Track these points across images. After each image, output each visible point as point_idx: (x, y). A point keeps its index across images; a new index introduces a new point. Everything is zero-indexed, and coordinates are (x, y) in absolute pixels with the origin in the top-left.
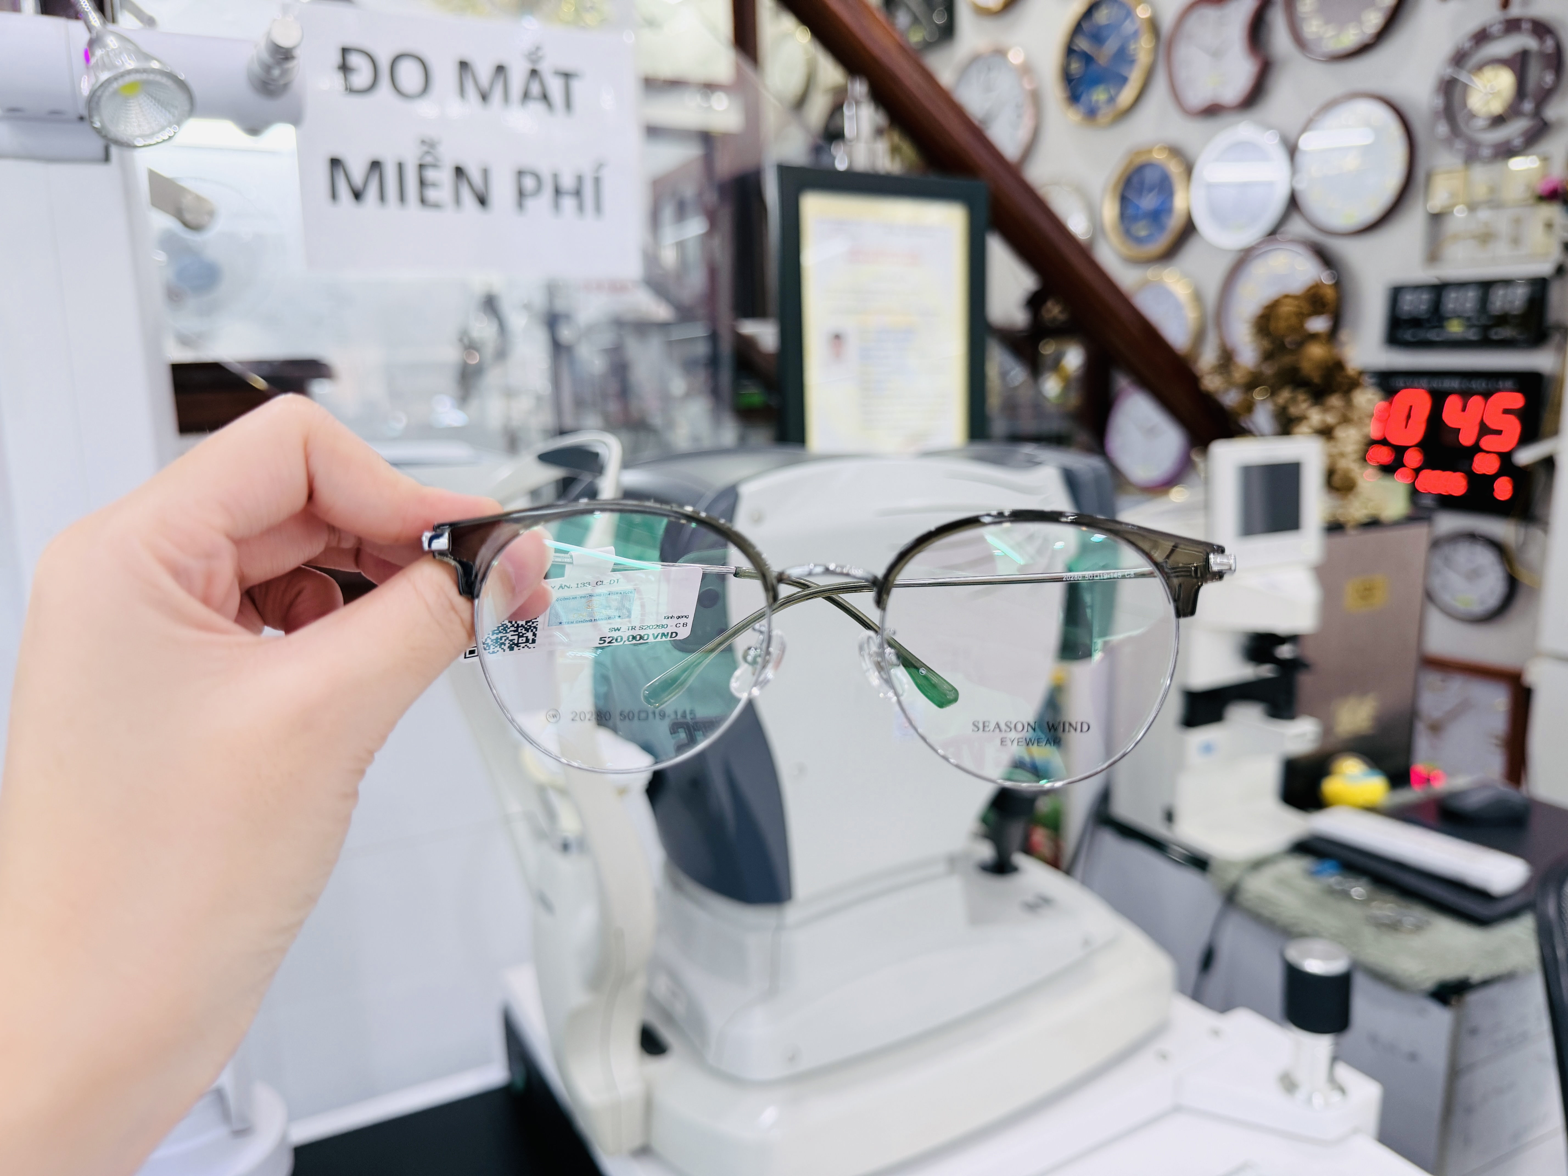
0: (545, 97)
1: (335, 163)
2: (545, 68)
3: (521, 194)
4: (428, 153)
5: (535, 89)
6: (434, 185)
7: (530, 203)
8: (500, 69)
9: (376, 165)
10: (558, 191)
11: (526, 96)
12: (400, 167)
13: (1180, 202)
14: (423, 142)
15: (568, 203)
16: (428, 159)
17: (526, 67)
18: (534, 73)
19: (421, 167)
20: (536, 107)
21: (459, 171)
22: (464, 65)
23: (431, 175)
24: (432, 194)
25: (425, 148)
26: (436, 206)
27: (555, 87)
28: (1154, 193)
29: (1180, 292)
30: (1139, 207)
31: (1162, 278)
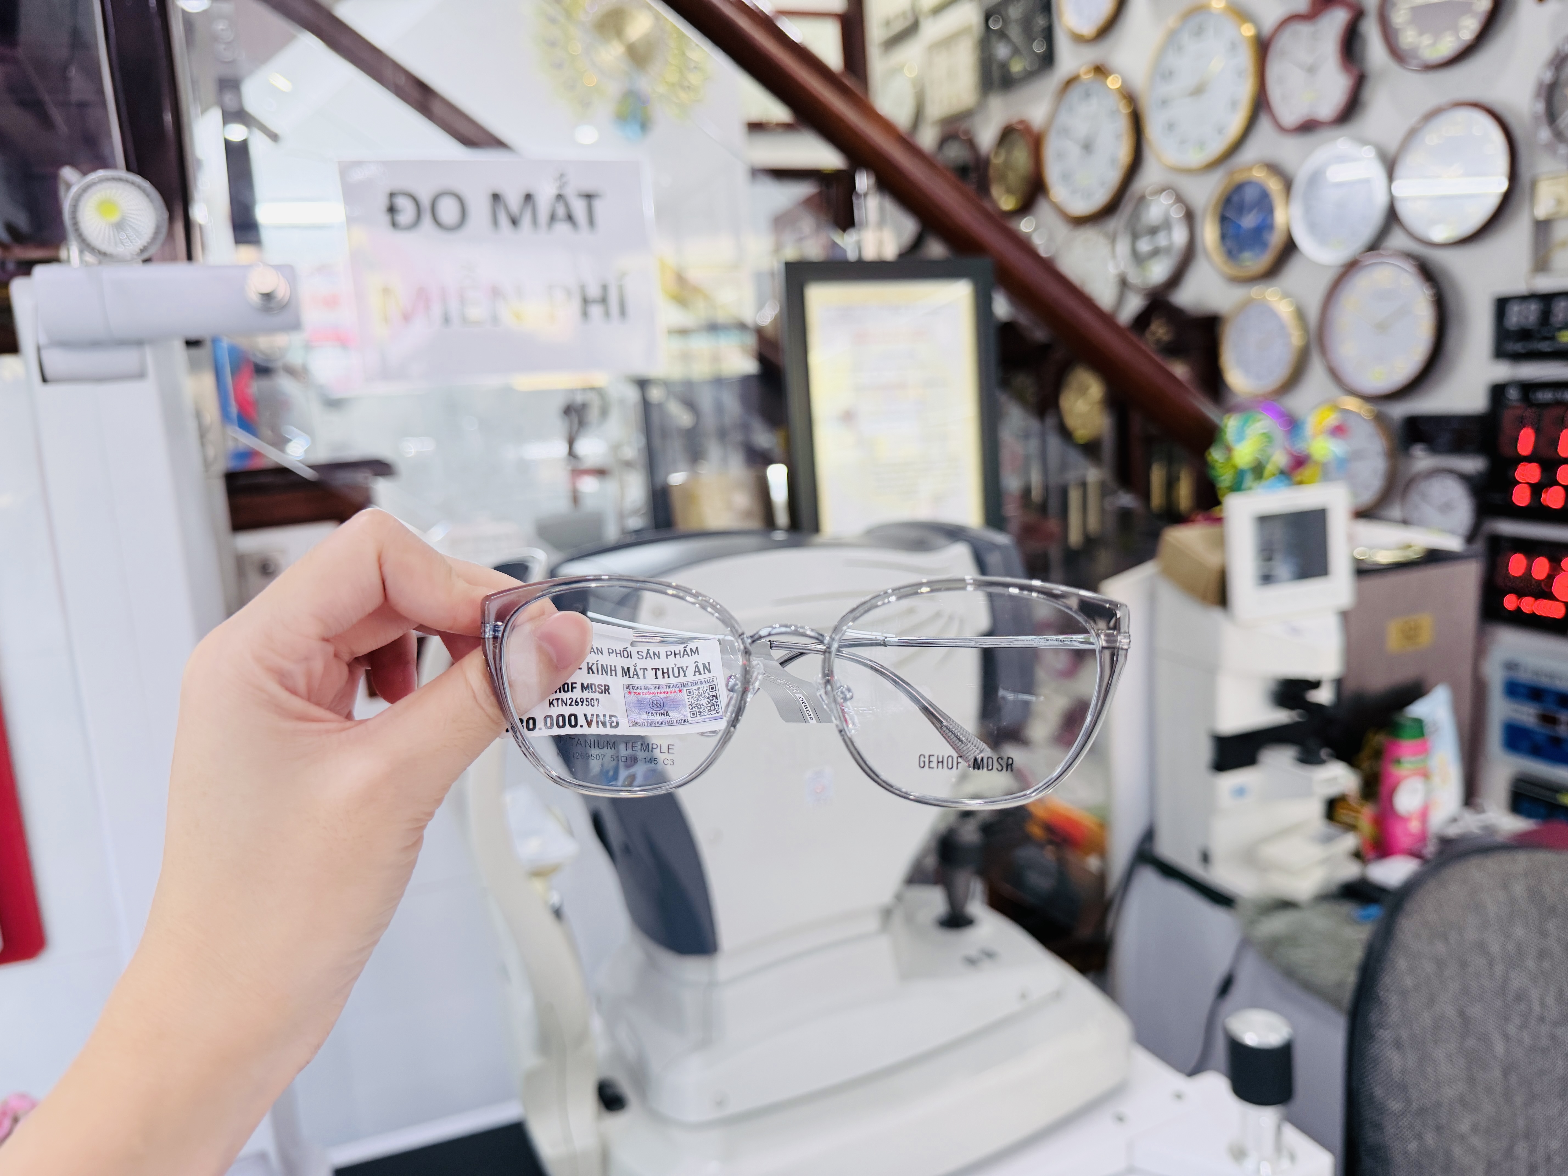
0: (570, 218)
1: (386, 291)
2: (569, 193)
4: (466, 276)
5: (561, 211)
6: (474, 304)
8: (529, 197)
9: (422, 292)
10: (585, 301)
11: (553, 218)
12: (444, 293)
13: (1280, 220)
14: (463, 268)
15: (596, 310)
16: (468, 282)
17: (552, 192)
18: (560, 197)
19: (462, 289)
20: (562, 227)
22: (496, 198)
23: (469, 295)
25: (465, 272)
27: (579, 208)
28: (1255, 211)
29: (1284, 309)
30: (1239, 226)
31: (1265, 297)
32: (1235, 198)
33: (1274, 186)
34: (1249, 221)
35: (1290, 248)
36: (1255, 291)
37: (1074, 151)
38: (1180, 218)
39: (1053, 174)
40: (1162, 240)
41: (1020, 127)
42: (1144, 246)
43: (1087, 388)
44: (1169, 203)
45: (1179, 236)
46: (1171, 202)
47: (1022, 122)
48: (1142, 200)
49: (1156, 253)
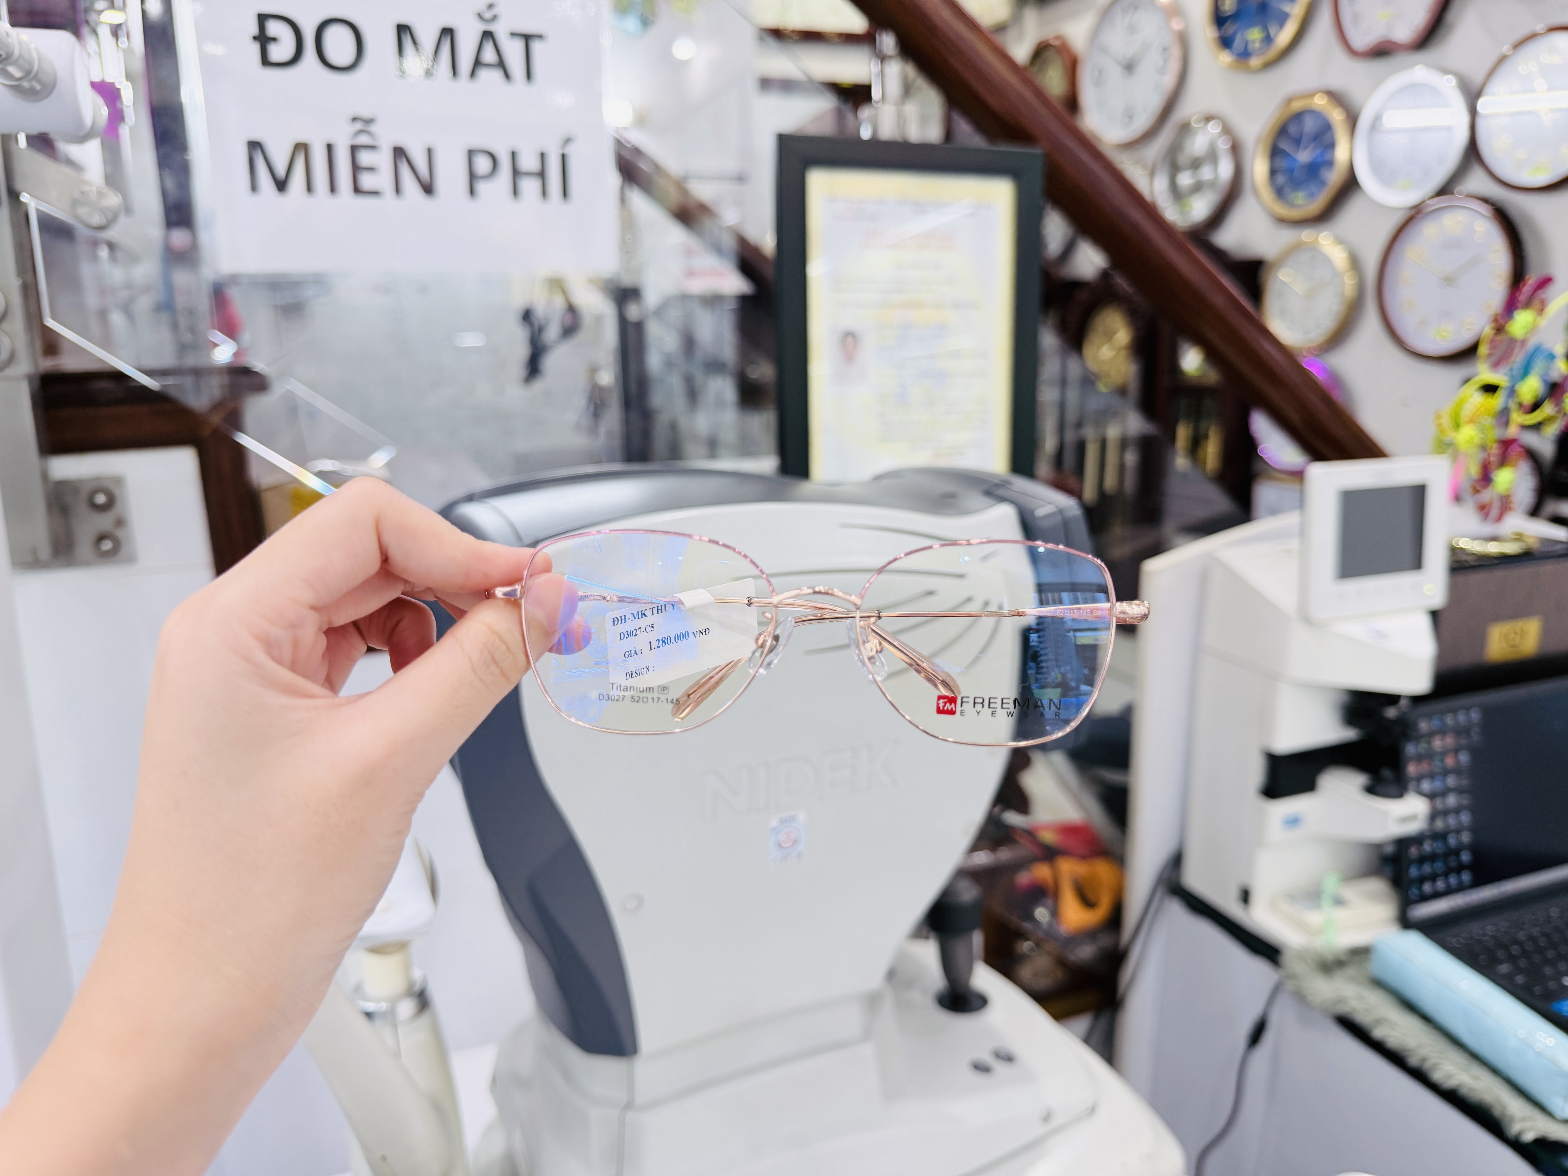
0: (501, 64)
1: (254, 146)
2: (501, 30)
3: (473, 177)
4: (361, 132)
5: (489, 55)
6: (371, 169)
7: (482, 187)
8: (448, 32)
9: (302, 148)
10: (516, 173)
11: (478, 63)
12: (330, 147)
13: (1341, 153)
14: (354, 119)
15: (530, 186)
16: (363, 140)
17: (479, 28)
18: (487, 35)
19: (354, 149)
20: (490, 77)
21: (399, 153)
22: (403, 30)
23: (365, 158)
24: (367, 181)
25: (358, 126)
26: (375, 193)
27: (513, 52)
28: (1312, 146)
29: (1339, 257)
30: (1295, 160)
31: (1317, 239)
32: (1293, 129)
33: (1337, 117)
34: (1304, 156)
35: (1350, 184)
36: (1306, 235)
37: (1114, 73)
38: (1228, 148)
39: (1088, 96)
40: (1206, 173)
41: (1057, 43)
42: (1185, 180)
43: (1114, 333)
44: (1217, 131)
45: (1225, 170)
46: (1219, 130)
47: (1058, 37)
48: (1185, 129)
49: (1198, 188)
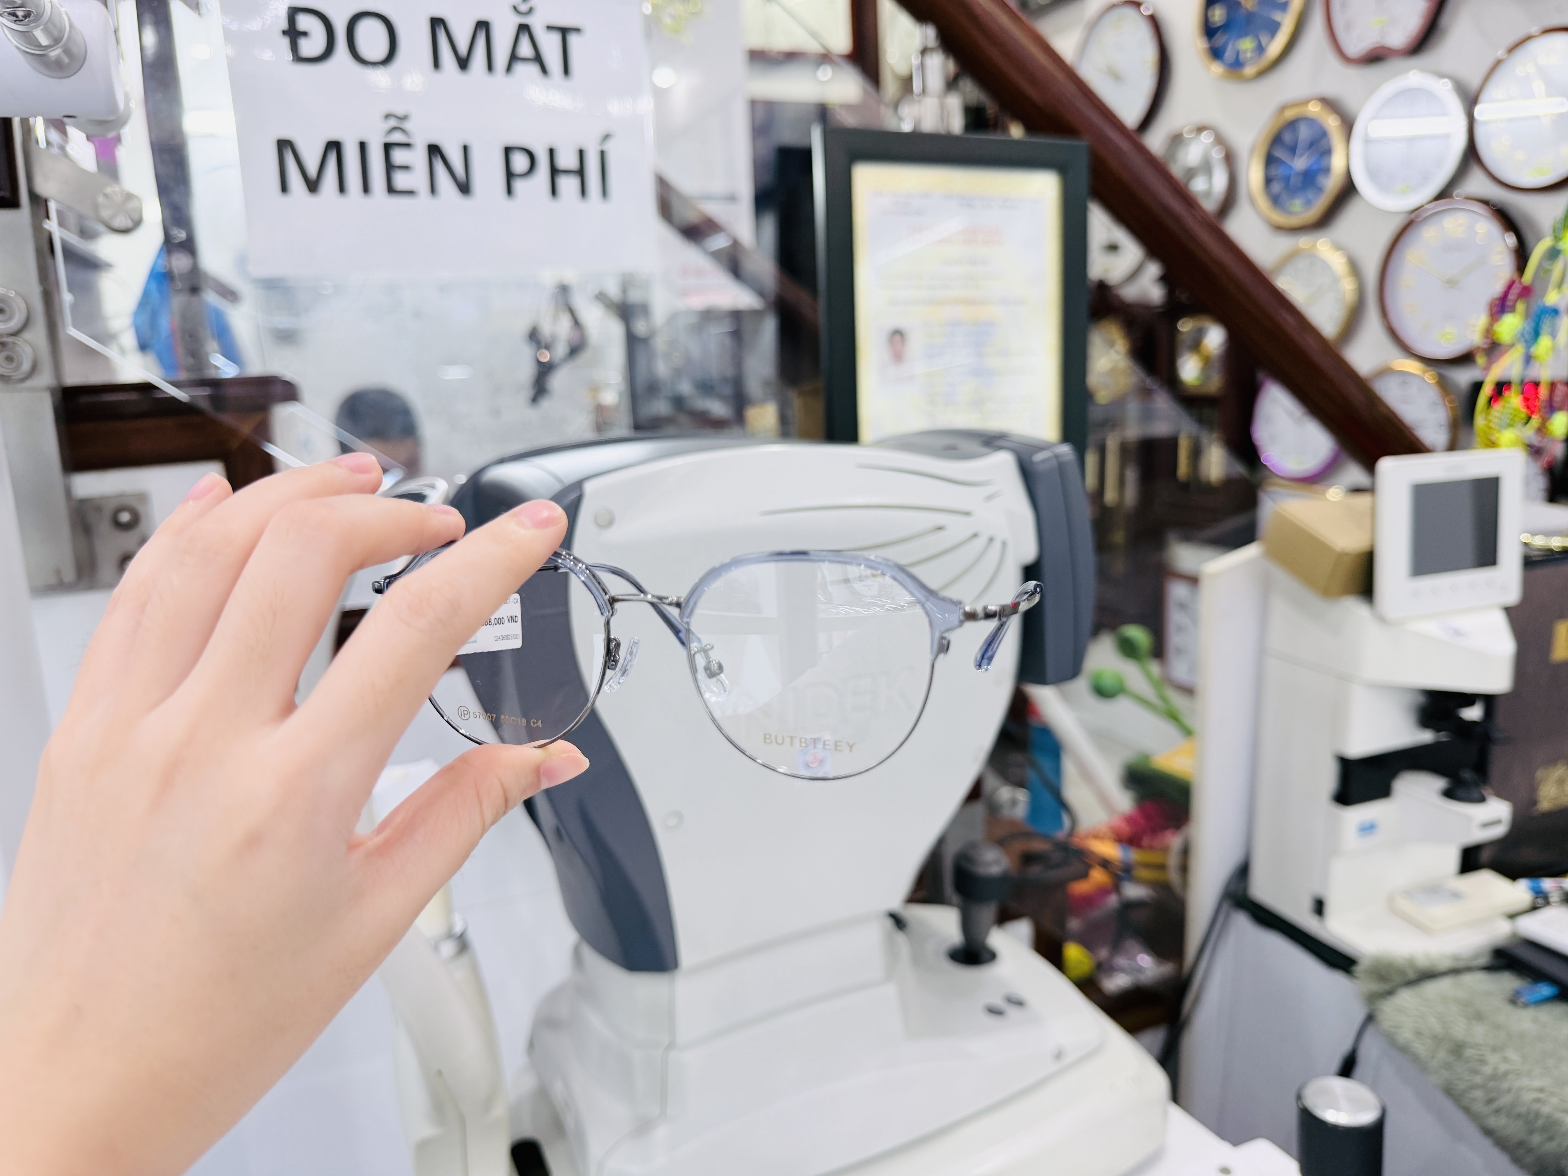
0: (538, 58)
1: (284, 145)
2: (537, 23)
3: (510, 175)
4: (395, 129)
5: (525, 49)
6: (405, 168)
7: (519, 185)
8: (483, 26)
9: (334, 147)
10: (554, 171)
11: (514, 58)
12: (363, 146)
13: (1338, 160)
14: (388, 116)
15: (569, 184)
16: (397, 137)
17: (515, 21)
18: (524, 28)
19: (388, 147)
20: (526, 71)
21: (434, 150)
22: (437, 23)
23: (399, 156)
24: (401, 180)
25: (392, 123)
26: (410, 193)
27: (550, 45)
28: (1308, 153)
29: (1337, 262)
30: (1291, 168)
31: (1315, 245)
32: (1287, 137)
33: (1332, 123)
34: (1300, 164)
35: (1348, 190)
36: (1303, 241)
38: (1221, 158)
40: (1200, 184)
43: (1112, 345)
44: (1210, 141)
45: (1219, 181)
46: (1212, 140)
48: (1177, 139)
